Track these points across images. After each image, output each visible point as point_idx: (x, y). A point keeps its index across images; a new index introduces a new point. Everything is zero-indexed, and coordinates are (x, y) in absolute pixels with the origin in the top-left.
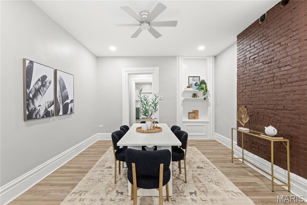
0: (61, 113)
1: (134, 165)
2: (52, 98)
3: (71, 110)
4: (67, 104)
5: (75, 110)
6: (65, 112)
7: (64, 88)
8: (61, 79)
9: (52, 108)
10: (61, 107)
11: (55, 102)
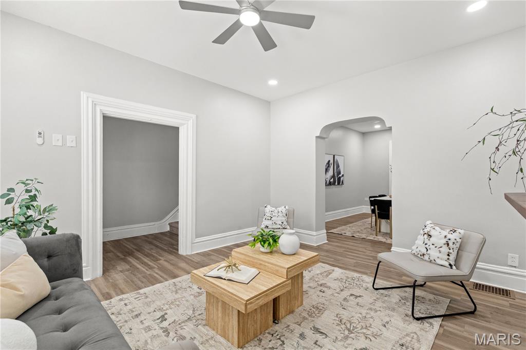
0: (336, 184)
1: (376, 206)
2: (332, 174)
3: (342, 182)
4: (340, 177)
5: (344, 182)
6: (339, 184)
7: (338, 166)
8: (337, 161)
9: (332, 180)
10: (337, 179)
11: (333, 176)
